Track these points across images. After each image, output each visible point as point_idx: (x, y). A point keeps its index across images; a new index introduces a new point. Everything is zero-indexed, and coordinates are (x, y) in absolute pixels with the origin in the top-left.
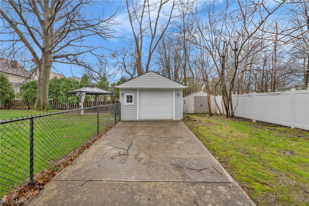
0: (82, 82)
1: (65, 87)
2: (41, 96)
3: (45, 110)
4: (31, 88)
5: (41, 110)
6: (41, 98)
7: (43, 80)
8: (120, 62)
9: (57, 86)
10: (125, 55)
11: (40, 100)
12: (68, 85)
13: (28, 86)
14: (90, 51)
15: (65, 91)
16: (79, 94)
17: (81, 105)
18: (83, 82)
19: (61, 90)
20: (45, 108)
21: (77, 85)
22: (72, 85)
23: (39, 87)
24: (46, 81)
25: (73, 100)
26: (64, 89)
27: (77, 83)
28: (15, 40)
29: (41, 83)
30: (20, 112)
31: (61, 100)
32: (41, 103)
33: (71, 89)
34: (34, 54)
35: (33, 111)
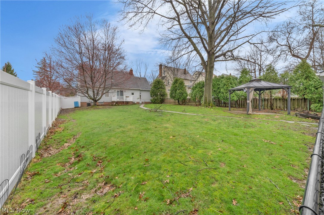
0: (241, 77)
1: (225, 84)
2: (207, 95)
3: (210, 107)
4: (198, 88)
5: (207, 107)
6: (207, 96)
7: (208, 80)
8: (282, 45)
9: (217, 84)
10: (290, 34)
11: (206, 98)
12: (228, 82)
13: (196, 87)
14: (248, 41)
15: (226, 89)
16: (247, 90)
17: (249, 103)
18: (243, 78)
19: (222, 88)
20: (210, 105)
21: (236, 81)
22: (231, 82)
23: (206, 86)
24: (210, 80)
25: (233, 97)
26: (225, 86)
27: (236, 79)
28: (190, 52)
29: (207, 83)
30: (194, 107)
31: (221, 97)
32: (207, 101)
33: (231, 86)
34: (202, 58)
35: (201, 107)
